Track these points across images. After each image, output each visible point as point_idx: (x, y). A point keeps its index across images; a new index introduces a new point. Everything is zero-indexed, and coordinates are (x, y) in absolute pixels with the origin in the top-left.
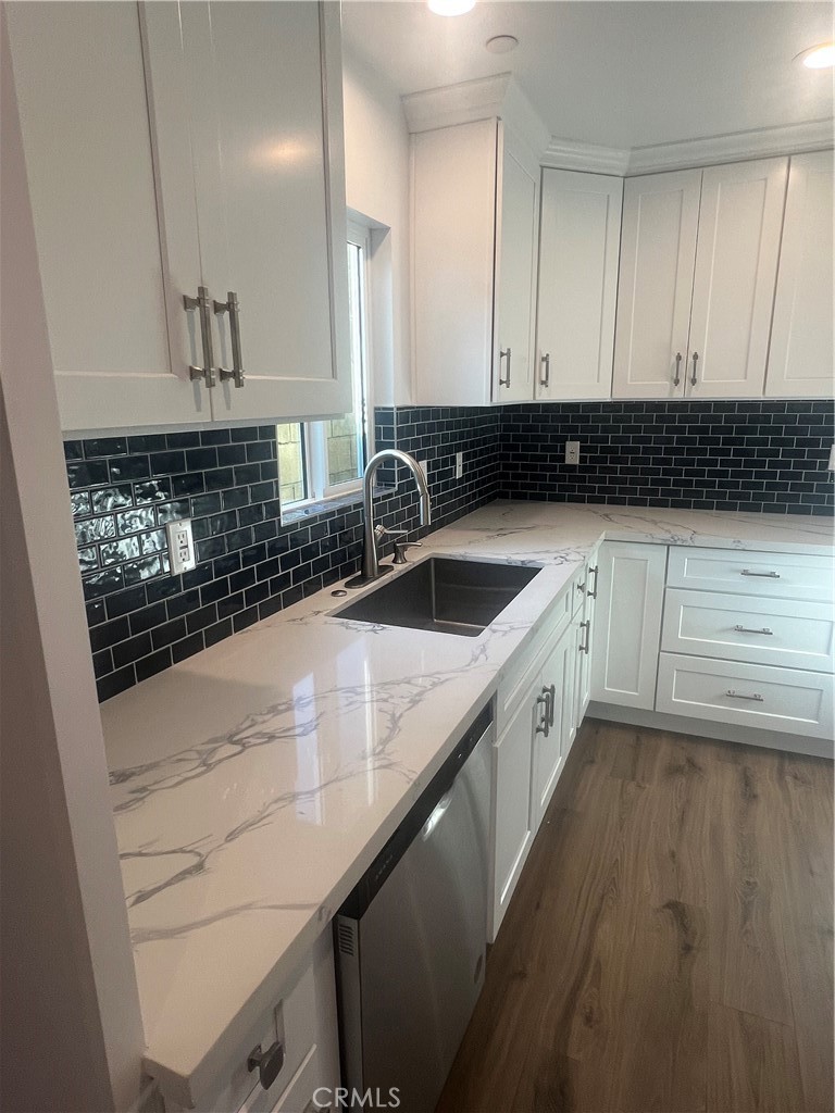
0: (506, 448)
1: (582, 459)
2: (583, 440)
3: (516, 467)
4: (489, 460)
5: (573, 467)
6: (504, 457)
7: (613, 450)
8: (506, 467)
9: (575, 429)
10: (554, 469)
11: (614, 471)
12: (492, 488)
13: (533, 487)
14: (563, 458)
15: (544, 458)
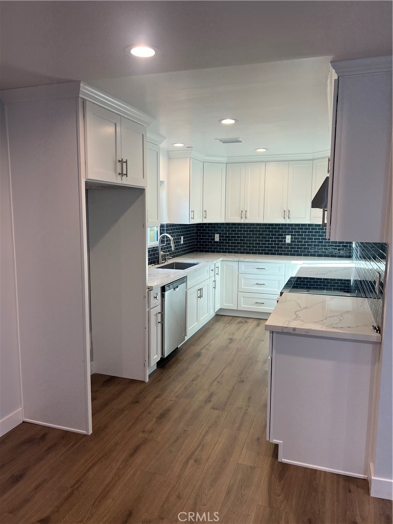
0: (197, 236)
1: (220, 239)
2: (220, 234)
3: (200, 242)
4: (192, 239)
5: (217, 242)
6: (197, 239)
7: (229, 237)
8: (197, 242)
9: (217, 231)
10: (212, 242)
11: (229, 243)
12: (193, 248)
13: (206, 248)
14: (214, 239)
15: (209, 239)
